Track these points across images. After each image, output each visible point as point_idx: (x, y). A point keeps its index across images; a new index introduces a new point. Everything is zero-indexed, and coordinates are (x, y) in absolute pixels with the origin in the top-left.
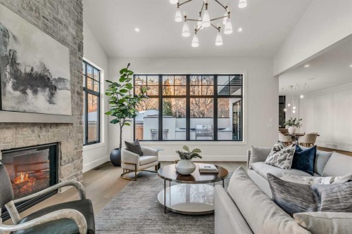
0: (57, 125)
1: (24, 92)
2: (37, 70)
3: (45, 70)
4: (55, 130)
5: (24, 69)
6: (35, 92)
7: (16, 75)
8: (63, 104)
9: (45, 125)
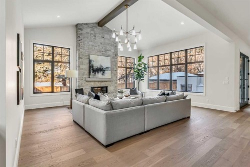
0: (106, 81)
1: (95, 73)
2: (99, 67)
3: (101, 66)
4: (106, 83)
5: (95, 68)
6: (98, 73)
7: (93, 70)
8: (108, 75)
9: (102, 81)
